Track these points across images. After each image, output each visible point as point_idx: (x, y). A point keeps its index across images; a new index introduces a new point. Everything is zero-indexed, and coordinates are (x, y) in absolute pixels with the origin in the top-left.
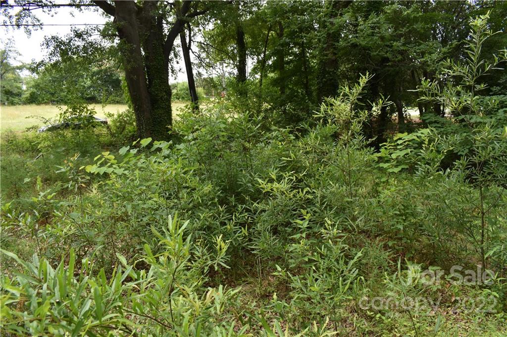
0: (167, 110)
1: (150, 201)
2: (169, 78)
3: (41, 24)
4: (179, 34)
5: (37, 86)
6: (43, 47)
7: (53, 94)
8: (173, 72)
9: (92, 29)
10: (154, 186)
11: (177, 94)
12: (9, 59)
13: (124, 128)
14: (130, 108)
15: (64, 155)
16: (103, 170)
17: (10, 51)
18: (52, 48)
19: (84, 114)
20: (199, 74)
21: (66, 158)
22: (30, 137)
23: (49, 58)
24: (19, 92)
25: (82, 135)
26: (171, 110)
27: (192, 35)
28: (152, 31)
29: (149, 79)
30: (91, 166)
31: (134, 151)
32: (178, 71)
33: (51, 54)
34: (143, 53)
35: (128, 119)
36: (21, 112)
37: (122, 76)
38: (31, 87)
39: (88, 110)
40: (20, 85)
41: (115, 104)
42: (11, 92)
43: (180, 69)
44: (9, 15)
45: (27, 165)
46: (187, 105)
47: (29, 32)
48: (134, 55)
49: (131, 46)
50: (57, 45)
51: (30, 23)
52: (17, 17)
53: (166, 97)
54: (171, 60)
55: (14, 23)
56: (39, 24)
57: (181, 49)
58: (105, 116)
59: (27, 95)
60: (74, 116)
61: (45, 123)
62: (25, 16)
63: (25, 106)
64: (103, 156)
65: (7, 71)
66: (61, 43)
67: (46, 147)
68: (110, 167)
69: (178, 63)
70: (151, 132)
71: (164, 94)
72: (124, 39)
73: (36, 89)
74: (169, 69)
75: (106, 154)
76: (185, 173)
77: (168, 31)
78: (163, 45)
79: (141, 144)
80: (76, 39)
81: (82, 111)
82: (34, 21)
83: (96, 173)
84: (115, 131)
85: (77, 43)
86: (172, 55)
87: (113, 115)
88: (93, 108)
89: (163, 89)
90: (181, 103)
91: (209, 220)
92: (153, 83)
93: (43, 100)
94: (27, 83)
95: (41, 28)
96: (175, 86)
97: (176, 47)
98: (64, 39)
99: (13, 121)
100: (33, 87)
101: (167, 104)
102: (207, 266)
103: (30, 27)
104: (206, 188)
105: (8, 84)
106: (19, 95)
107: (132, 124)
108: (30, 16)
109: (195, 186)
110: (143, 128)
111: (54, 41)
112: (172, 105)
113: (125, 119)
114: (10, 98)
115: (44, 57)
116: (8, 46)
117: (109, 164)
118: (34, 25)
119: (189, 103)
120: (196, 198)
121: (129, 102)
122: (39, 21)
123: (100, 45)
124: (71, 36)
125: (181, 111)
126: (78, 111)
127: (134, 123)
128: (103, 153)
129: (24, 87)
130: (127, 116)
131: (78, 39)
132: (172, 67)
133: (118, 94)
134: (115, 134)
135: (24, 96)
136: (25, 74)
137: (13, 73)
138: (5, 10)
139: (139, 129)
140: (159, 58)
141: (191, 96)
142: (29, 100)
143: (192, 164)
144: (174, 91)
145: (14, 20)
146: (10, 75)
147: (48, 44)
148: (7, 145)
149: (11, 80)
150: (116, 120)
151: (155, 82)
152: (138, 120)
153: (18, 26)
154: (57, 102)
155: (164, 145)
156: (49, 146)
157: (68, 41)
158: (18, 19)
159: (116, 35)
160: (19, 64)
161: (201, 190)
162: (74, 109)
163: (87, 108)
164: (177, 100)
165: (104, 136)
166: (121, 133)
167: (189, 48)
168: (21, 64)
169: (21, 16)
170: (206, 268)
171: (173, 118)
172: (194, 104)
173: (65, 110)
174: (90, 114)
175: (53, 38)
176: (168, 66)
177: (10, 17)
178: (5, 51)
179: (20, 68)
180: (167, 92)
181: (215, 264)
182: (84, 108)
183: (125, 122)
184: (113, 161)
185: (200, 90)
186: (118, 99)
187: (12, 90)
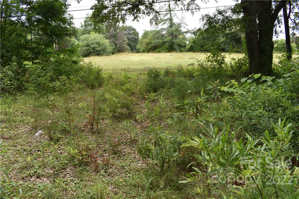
0: (270, 57)
1: (257, 112)
2: (273, 37)
3: (199, 8)
4: (282, 8)
5: (194, 42)
6: (201, 21)
7: (202, 47)
8: (276, 33)
9: (228, 9)
10: (260, 103)
11: (277, 47)
12: (181, 28)
13: (241, 67)
14: (246, 55)
15: (207, 80)
16: (231, 90)
17: (182, 23)
18: (205, 21)
19: (219, 58)
20: (294, 34)
21: (208, 82)
22: (189, 69)
23: (203, 26)
24: (185, 45)
25: (217, 70)
26: (272, 58)
27: (291, 8)
28: (264, 7)
29: (259, 37)
30: (224, 87)
31: (250, 81)
32: (279, 32)
33: (204, 25)
34: (258, 22)
35: (244, 62)
36: (185, 56)
37: (243, 36)
38: (191, 43)
39: (221, 56)
40: (185, 41)
41: (236, 53)
42: (181, 45)
43: (281, 31)
44: (184, 4)
45: (188, 84)
46: (284, 55)
47: (193, 13)
48: (252, 23)
49: (251, 17)
50: (208, 19)
51: (194, 8)
52: (187, 5)
53: (270, 49)
54: (275, 25)
55: (186, 9)
56: (198, 8)
57: (283, 18)
58: (231, 60)
59: (188, 47)
60: (213, 59)
61: (198, 62)
62: (191, 4)
63: (187, 53)
64: (231, 82)
65: (180, 34)
66: (210, 18)
67: (197, 75)
68: (235, 88)
69: (280, 27)
70: (258, 71)
71: (269, 47)
72: (247, 13)
73: (193, 43)
74: (274, 31)
75: (233, 81)
76: (282, 97)
77: (275, 7)
78: (271, 16)
79: (254, 77)
80: (219, 15)
81: (218, 56)
82: (196, 7)
83: (227, 91)
84: (235, 69)
85: (219, 18)
86: (276, 22)
87: (235, 59)
88: (224, 55)
89: (269, 44)
90: (278, 53)
91: (295, 129)
92: (262, 40)
93: (196, 49)
94: (189, 41)
95: (199, 10)
96: (276, 42)
97: (279, 17)
98: (212, 16)
99: (181, 61)
100: (192, 42)
101: (270, 53)
102: (291, 156)
103: (194, 10)
104: (296, 108)
105: (180, 41)
106: (184, 47)
107: (246, 65)
108: (194, 4)
109: (288, 106)
110: (253, 68)
111: (207, 17)
112: (273, 54)
113: (242, 62)
114: (180, 48)
115: (201, 26)
116: (181, 21)
117: (234, 87)
118: (196, 9)
119: (285, 54)
120: (288, 114)
121: (246, 52)
122: (198, 6)
123: (232, 18)
124: (216, 13)
125: (279, 58)
126: (216, 56)
127: (247, 65)
128: (231, 81)
129: (187, 43)
130: (243, 60)
131: (220, 15)
132: (276, 30)
133: (239, 47)
134: (236, 70)
135: (187, 47)
136: (188, 36)
137: (183, 35)
138: (182, 2)
139: (250, 68)
140: (268, 24)
141: (287, 49)
142: (189, 49)
143: (287, 92)
144: (275, 46)
145: (186, 7)
146: (181, 36)
147: (203, 19)
148: (178, 73)
149: (181, 39)
150: (237, 62)
151: (264, 40)
152: (251, 63)
153: (188, 10)
154: (204, 51)
155: (269, 79)
156: (199, 75)
157: (214, 17)
158: (188, 6)
159: (241, 12)
160: (186, 30)
161: (293, 109)
162: (214, 55)
163: (221, 55)
164: (276, 52)
165: (229, 71)
166: (239, 70)
167: (289, 17)
168: (187, 30)
169: (189, 5)
170: (290, 157)
171: (273, 62)
172: (288, 54)
173: (209, 55)
174: (222, 58)
175: (206, 15)
176: (273, 29)
177: (184, 5)
178: (180, 24)
179: (186, 32)
180: (271, 46)
181: (297, 156)
182: (219, 54)
183: (242, 64)
184: (236, 86)
185: (293, 45)
186: (238, 50)
187: (182, 44)
